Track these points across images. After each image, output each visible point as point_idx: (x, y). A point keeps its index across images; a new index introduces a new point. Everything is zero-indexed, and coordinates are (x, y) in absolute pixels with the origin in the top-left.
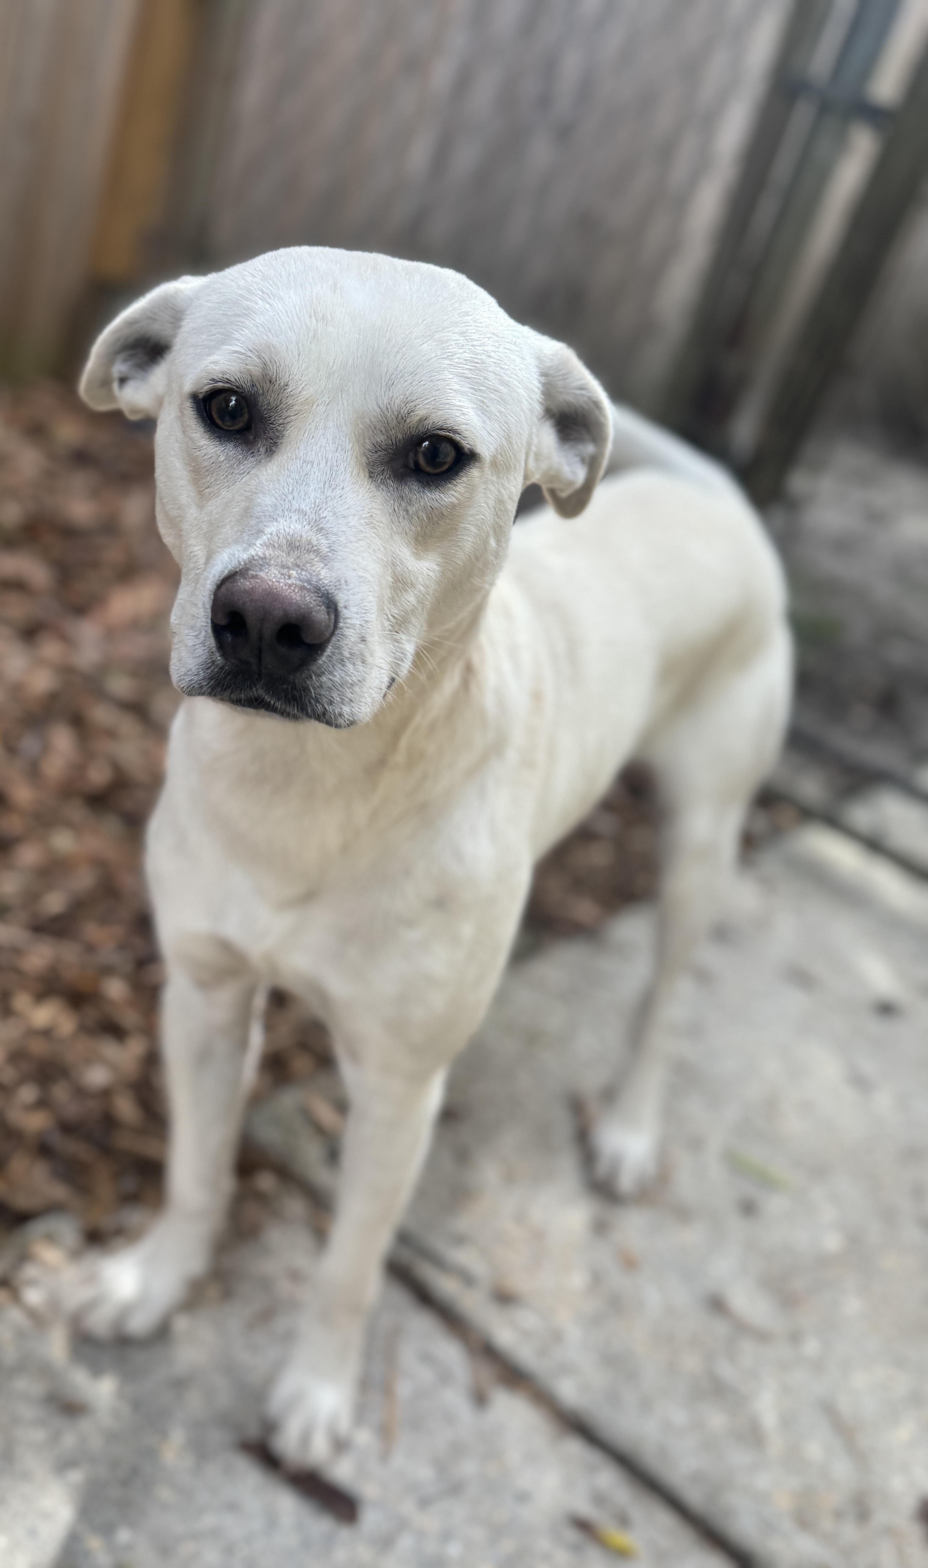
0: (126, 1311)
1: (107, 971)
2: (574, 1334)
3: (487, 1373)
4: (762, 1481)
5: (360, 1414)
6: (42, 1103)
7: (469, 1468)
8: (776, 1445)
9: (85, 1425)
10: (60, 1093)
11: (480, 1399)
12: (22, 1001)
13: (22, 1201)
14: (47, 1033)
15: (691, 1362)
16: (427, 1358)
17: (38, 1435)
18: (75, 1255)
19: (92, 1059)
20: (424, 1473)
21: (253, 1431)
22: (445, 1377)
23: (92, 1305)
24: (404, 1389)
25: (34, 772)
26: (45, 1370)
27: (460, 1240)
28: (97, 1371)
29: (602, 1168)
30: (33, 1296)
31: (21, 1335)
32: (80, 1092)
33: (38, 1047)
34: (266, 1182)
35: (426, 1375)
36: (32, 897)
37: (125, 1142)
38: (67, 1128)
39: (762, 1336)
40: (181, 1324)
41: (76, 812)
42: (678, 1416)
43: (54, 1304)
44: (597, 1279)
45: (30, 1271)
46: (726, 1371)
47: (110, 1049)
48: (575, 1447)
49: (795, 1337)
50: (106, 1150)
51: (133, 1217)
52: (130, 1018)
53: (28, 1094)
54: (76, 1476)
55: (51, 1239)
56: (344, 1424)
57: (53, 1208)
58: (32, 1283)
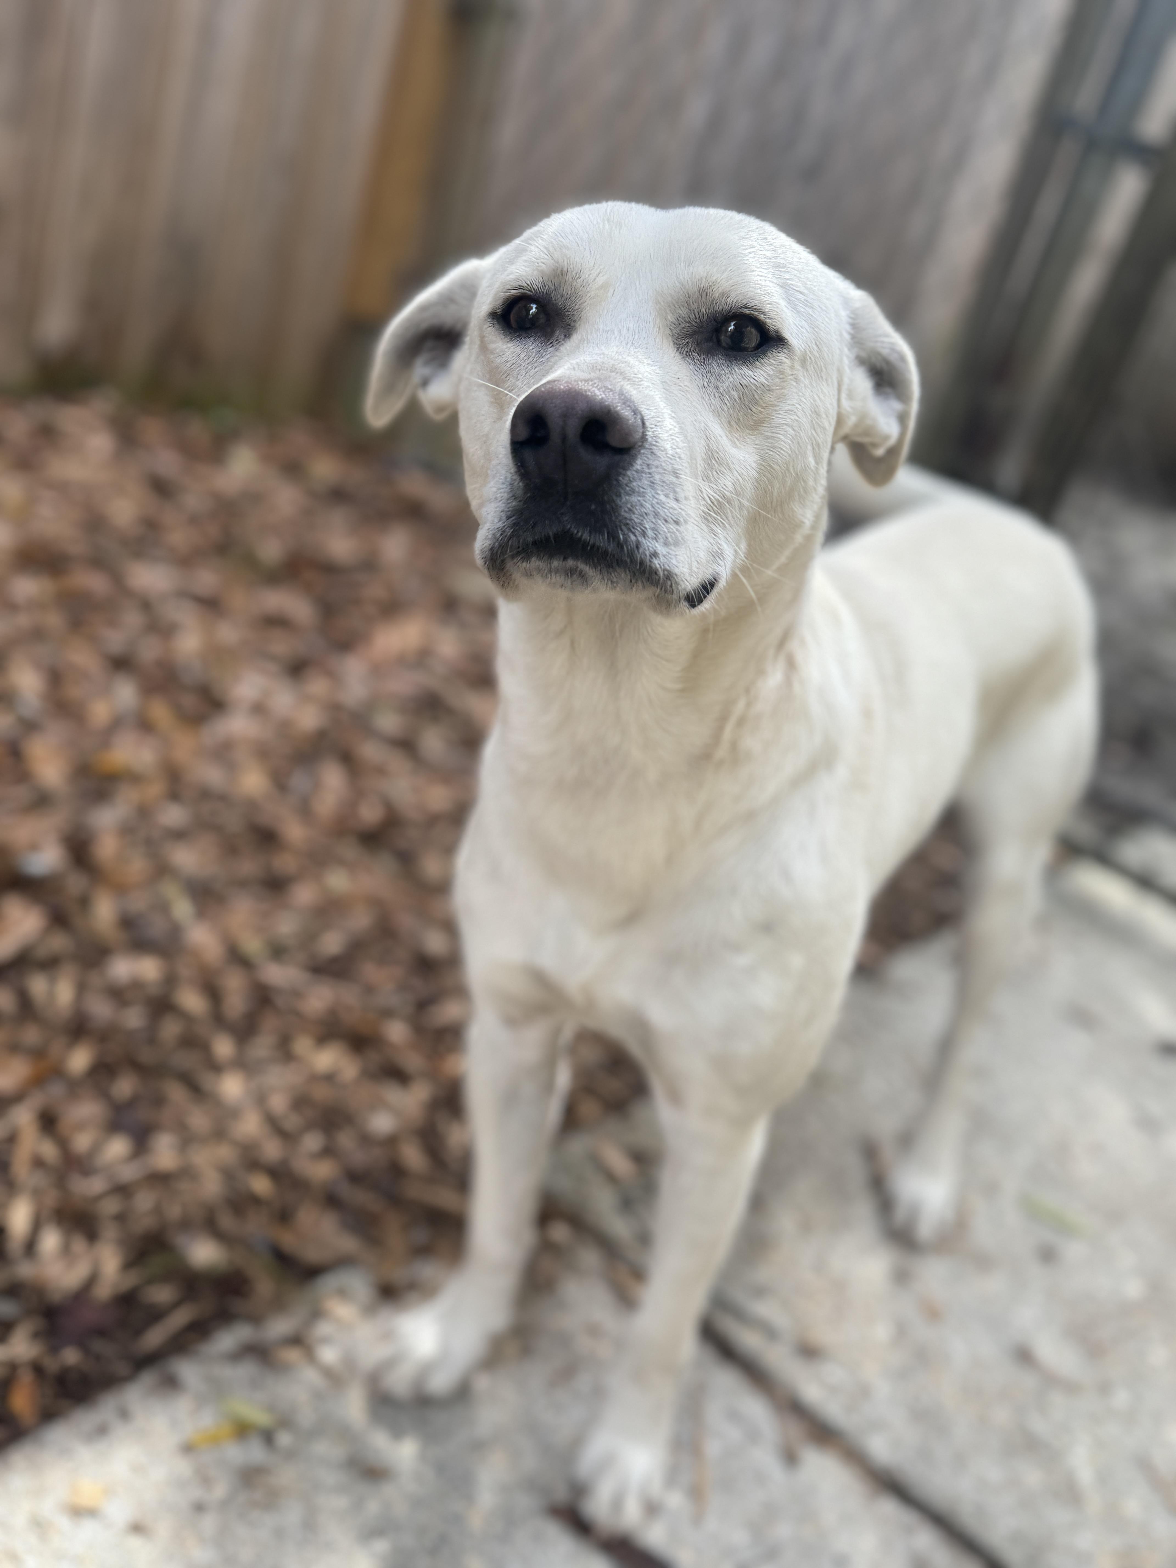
0: (426, 1369)
1: (388, 1013)
2: (882, 1389)
3: (795, 1430)
4: (1085, 1540)
5: (672, 1477)
6: (328, 1151)
7: (783, 1531)
8: (1094, 1503)
9: (389, 1491)
10: (346, 1140)
11: (790, 1458)
12: (303, 1045)
13: (312, 1254)
14: (329, 1078)
15: (1002, 1416)
16: (734, 1416)
17: (340, 1502)
18: (369, 1311)
19: (378, 1104)
20: (739, 1537)
21: (561, 1495)
22: (753, 1436)
23: (391, 1363)
24: (713, 1448)
25: (305, 810)
26: (345, 1433)
27: (760, 1292)
28: (397, 1433)
29: (900, 1215)
30: (329, 1355)
31: (318, 1396)
32: (366, 1139)
33: (321, 1093)
34: (560, 1232)
35: (734, 1434)
36: (309, 937)
37: (415, 1191)
38: (355, 1177)
39: (1071, 1388)
40: (482, 1383)
41: (350, 850)
42: (994, 1473)
43: (349, 1362)
44: (901, 1331)
45: (323, 1329)
46: (1039, 1425)
47: (394, 1095)
48: (889, 1507)
49: (1105, 1389)
50: (396, 1201)
51: (427, 1270)
52: (413, 1061)
53: (312, 1142)
54: (382, 1546)
55: (343, 1293)
56: (656, 1488)
57: (342, 1262)
58: (325, 1340)
